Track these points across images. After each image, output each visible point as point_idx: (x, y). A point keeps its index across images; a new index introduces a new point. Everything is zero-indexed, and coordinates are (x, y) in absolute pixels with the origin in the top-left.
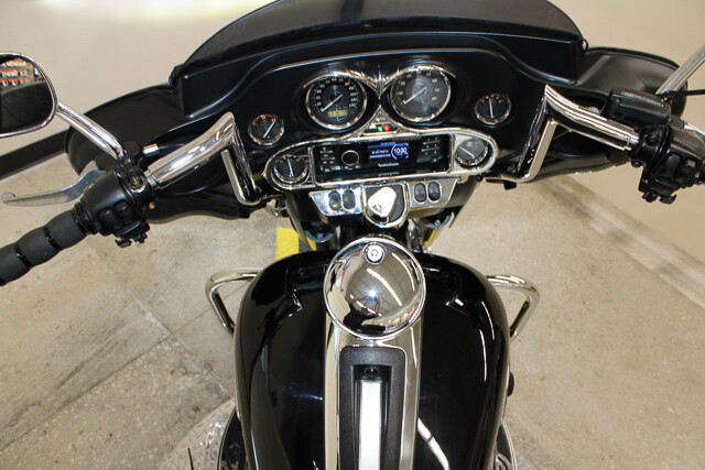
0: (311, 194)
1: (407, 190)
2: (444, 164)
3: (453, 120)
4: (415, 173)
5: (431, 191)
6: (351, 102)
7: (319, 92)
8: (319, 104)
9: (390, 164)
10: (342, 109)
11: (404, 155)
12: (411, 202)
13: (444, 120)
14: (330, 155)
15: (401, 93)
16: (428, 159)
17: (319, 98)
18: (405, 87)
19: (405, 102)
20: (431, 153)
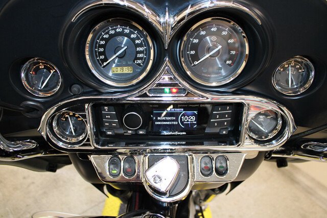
0: (92, 158)
1: (192, 162)
2: (234, 137)
3: (249, 88)
4: (202, 144)
5: (218, 165)
6: (137, 59)
7: (103, 43)
8: (102, 57)
9: (176, 133)
10: (127, 65)
11: (192, 124)
12: (197, 176)
13: (238, 87)
14: (112, 117)
15: (193, 52)
16: (216, 130)
17: (101, 50)
18: (197, 44)
19: (196, 63)
20: (221, 124)
